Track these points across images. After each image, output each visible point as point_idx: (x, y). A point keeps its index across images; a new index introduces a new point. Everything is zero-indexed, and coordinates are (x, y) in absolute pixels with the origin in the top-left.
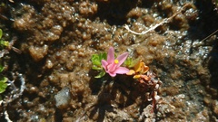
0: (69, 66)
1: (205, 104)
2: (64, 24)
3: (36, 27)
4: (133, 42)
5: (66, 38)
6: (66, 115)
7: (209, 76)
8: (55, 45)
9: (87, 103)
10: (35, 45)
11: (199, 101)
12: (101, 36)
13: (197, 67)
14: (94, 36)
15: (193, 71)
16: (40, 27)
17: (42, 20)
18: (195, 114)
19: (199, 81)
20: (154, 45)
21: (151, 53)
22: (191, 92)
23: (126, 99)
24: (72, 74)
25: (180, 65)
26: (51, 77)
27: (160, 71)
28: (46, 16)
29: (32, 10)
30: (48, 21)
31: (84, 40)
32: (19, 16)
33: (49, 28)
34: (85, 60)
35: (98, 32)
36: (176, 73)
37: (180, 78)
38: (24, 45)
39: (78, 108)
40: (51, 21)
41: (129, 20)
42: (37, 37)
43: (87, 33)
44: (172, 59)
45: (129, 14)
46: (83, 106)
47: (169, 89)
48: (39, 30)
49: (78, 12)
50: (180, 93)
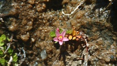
0: (42, 38)
1: (114, 40)
2: (32, 20)
3: (20, 27)
4: (68, 19)
5: (36, 25)
6: (48, 61)
7: (112, 26)
8: (32, 31)
9: (55, 54)
10: (22, 35)
11: (110, 39)
12: (52, 19)
13: (104, 24)
14: (48, 20)
15: (103, 26)
16: (21, 26)
17: (21, 22)
18: (109, 46)
19: (107, 30)
20: (79, 18)
21: (79, 23)
22: (105, 36)
23: (73, 47)
24: (45, 42)
25: (95, 25)
26: (36, 45)
27: (86, 30)
28: (22, 20)
29: (14, 20)
30: (24, 21)
31: (45, 24)
32: (10, 24)
33: (26, 25)
34: (49, 34)
35: (50, 18)
36: (94, 29)
37: (97, 31)
38: (18, 36)
39: (53, 57)
40: (25, 21)
41: (64, 6)
42: (22, 31)
43: (45, 20)
44: (90, 23)
45: (63, 3)
46: (55, 56)
47: (93, 37)
48: (22, 27)
49: (37, 11)
50: (99, 38)
